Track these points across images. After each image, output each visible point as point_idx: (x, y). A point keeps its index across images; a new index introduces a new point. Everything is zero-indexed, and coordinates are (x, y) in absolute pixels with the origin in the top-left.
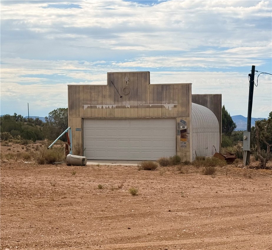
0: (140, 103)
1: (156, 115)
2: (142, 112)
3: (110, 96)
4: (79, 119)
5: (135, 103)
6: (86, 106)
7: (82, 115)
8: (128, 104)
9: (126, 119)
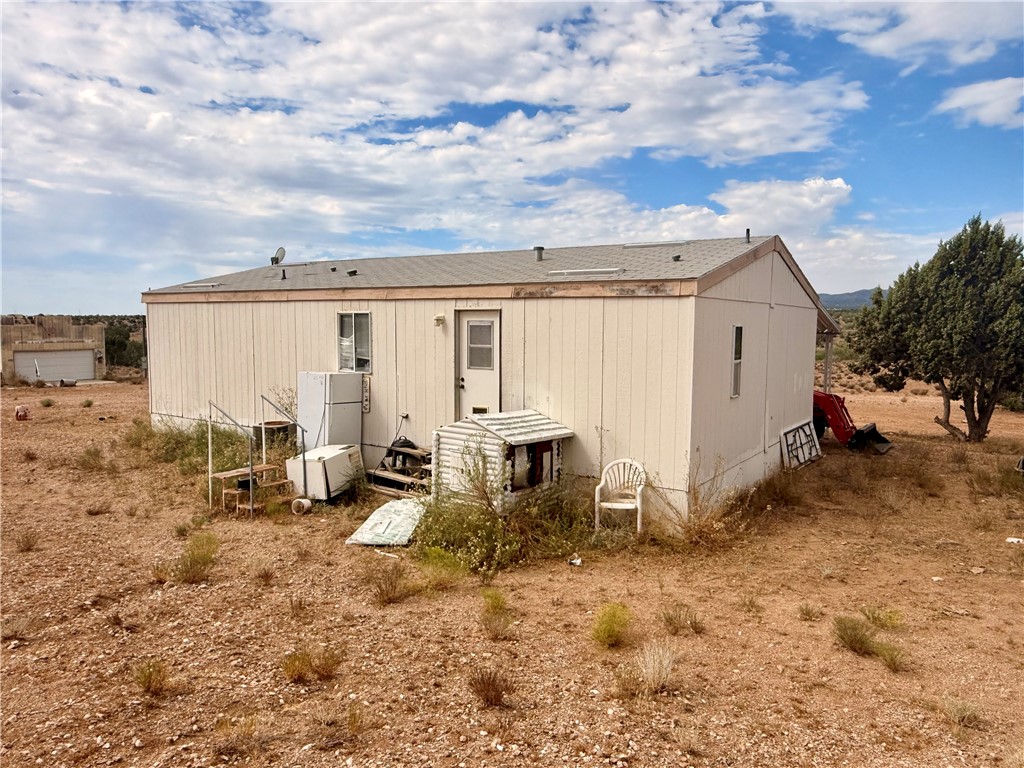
0: (65, 339)
1: (78, 347)
2: (67, 346)
3: (39, 334)
4: (11, 352)
5: (61, 339)
6: (17, 342)
7: (13, 349)
8: (55, 340)
9: (51, 351)
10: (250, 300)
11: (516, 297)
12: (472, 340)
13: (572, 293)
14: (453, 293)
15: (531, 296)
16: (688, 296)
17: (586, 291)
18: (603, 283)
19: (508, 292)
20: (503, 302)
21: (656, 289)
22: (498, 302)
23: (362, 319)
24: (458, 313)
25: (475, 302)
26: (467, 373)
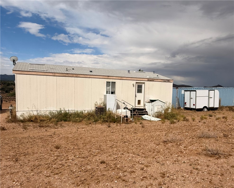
10: (74, 76)
11: (148, 81)
12: (138, 88)
13: (157, 81)
14: (136, 79)
15: (151, 81)
16: (172, 82)
17: (159, 80)
18: (162, 79)
19: (147, 80)
20: (145, 81)
21: (168, 81)
22: (144, 81)
23: (114, 83)
24: (137, 83)
25: (140, 81)
26: (137, 94)
